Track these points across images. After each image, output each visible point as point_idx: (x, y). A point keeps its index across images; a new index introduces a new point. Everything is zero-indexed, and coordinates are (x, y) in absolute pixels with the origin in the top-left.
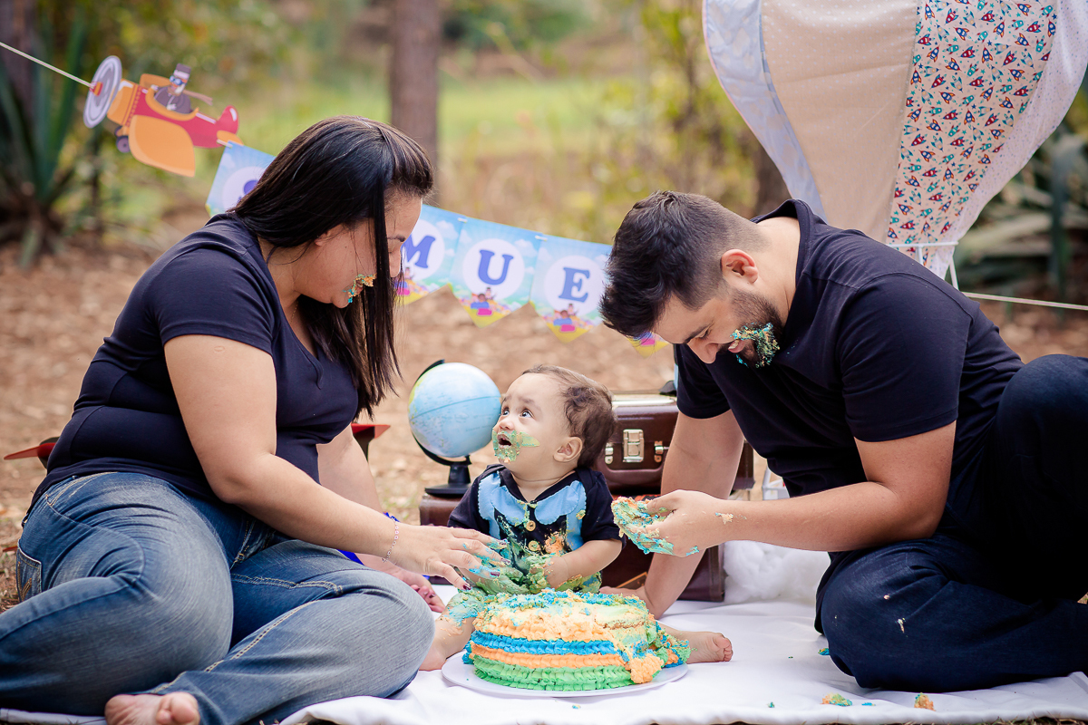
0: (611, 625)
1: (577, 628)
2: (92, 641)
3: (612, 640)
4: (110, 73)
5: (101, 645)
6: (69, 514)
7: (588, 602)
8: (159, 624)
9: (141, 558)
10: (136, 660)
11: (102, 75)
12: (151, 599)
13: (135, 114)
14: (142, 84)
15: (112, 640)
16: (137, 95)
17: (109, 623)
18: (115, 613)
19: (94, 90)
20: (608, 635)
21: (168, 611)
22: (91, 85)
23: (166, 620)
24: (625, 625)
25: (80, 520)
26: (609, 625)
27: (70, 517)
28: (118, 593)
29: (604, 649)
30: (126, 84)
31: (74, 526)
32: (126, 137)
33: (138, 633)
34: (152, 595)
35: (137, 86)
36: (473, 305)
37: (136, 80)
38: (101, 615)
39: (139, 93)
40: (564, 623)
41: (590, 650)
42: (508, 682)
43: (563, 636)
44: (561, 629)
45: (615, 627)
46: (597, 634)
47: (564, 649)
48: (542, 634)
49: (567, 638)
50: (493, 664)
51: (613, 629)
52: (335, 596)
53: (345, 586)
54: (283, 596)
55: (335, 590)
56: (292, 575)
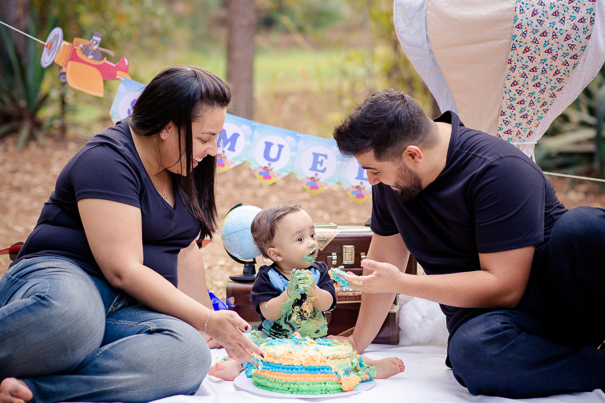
0: (331, 357)
1: (311, 359)
2: (22, 332)
3: (331, 366)
4: (56, 37)
7: (318, 344)
9: (48, 285)
11: (52, 38)
13: (70, 60)
14: (74, 43)
16: (71, 50)
17: (31, 321)
18: (33, 315)
19: (47, 47)
20: (329, 363)
21: (63, 311)
22: (46, 44)
23: (63, 315)
24: (339, 357)
26: (330, 357)
27: (16, 277)
28: (34, 304)
29: (326, 371)
30: (65, 43)
31: (17, 281)
32: (65, 73)
34: (54, 302)
35: (71, 44)
36: (261, 173)
38: (26, 317)
39: (73, 49)
40: (304, 356)
41: (318, 371)
42: (271, 389)
43: (303, 363)
44: (302, 359)
45: (333, 358)
46: (322, 362)
47: (303, 370)
48: (291, 362)
49: (305, 364)
50: (263, 379)
51: (332, 359)
52: (150, 332)
53: (158, 328)
54: (131, 330)
55: (152, 328)
56: (138, 319)
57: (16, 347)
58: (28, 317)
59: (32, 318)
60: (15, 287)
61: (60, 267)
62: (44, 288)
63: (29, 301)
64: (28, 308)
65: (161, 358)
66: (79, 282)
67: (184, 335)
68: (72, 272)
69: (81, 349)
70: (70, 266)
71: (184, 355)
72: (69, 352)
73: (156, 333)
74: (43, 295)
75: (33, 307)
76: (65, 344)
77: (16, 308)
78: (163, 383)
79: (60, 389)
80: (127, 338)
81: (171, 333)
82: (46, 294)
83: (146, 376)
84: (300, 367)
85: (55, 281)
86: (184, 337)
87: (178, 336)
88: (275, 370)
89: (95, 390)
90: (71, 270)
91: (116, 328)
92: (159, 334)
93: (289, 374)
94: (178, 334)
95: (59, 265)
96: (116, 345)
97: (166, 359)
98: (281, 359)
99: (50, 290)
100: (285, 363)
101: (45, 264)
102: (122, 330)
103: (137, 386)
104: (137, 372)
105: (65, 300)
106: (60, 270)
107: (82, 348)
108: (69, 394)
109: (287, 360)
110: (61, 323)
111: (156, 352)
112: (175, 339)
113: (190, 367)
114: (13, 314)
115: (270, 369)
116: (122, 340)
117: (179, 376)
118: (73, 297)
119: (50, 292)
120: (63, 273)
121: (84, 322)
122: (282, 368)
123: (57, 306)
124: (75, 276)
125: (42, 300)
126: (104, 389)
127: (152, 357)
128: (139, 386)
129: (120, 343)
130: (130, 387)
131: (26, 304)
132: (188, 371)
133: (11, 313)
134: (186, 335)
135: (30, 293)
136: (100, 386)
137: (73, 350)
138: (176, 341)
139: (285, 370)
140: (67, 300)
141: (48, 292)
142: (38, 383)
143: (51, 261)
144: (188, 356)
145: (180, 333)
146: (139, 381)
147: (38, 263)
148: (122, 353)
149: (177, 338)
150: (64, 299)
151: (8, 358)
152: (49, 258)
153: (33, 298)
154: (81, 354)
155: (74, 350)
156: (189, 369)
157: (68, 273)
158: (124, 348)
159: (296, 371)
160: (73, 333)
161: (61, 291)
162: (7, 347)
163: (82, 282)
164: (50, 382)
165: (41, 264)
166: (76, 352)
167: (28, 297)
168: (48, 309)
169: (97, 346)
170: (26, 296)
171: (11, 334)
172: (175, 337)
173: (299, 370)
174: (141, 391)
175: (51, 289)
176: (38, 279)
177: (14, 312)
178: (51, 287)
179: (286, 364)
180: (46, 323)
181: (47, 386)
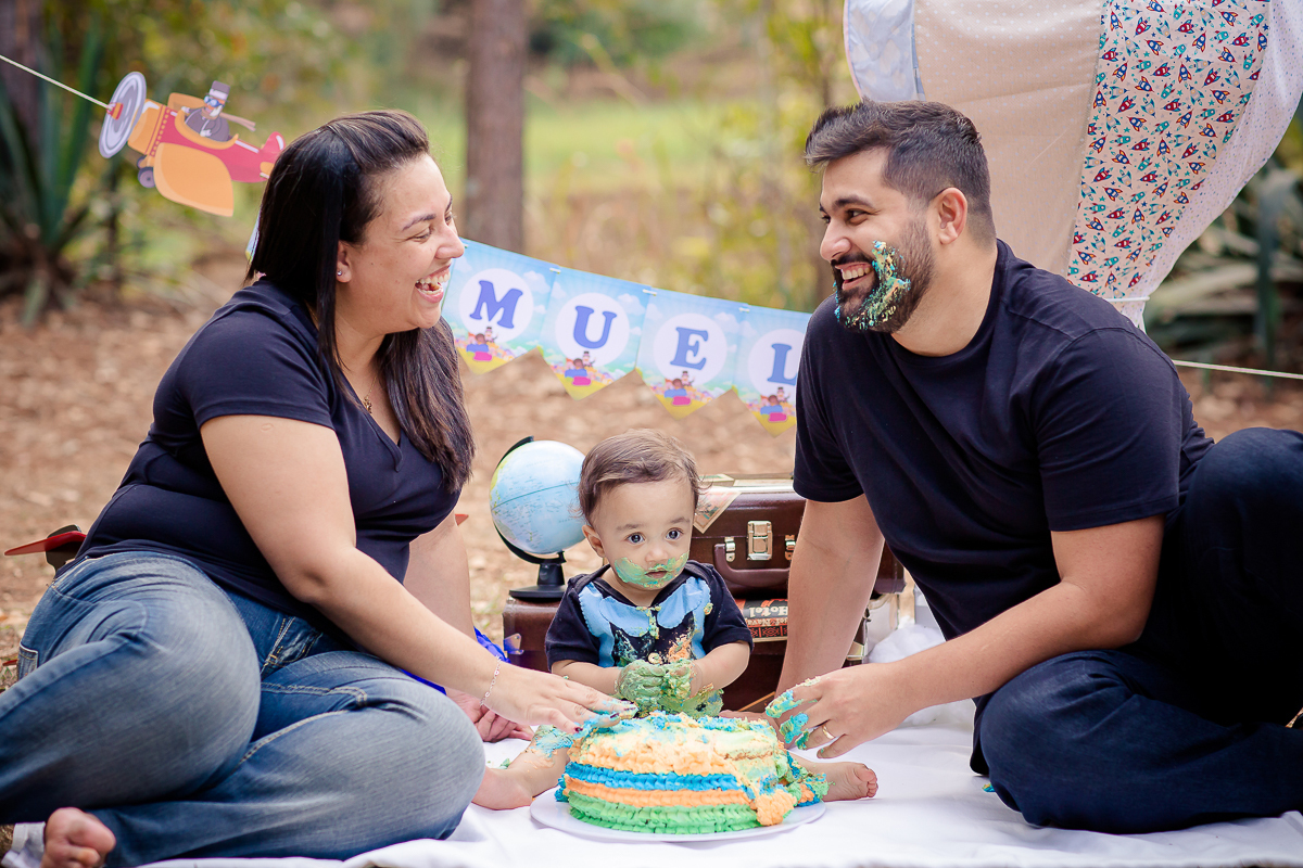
0: (734, 756)
1: (693, 759)
2: (93, 711)
3: (734, 773)
4: (132, 92)
5: (104, 713)
6: (70, 593)
7: (706, 728)
8: (170, 679)
9: (144, 613)
10: (146, 726)
11: (123, 95)
12: (157, 651)
13: (161, 141)
14: (170, 105)
15: (116, 705)
16: (164, 119)
17: (111, 686)
18: (115, 674)
19: (112, 113)
20: (730, 767)
21: (178, 663)
22: (110, 107)
23: (177, 673)
24: (750, 755)
25: (81, 598)
26: (731, 755)
27: (73, 596)
28: (117, 651)
29: (725, 784)
30: (151, 105)
31: (75, 605)
32: (151, 169)
33: (146, 692)
34: (158, 647)
35: (164, 107)
37: (164, 101)
38: (101, 679)
39: (167, 116)
40: (678, 753)
41: (708, 785)
42: (611, 824)
43: (676, 768)
44: (673, 759)
45: (739, 758)
46: (716, 767)
47: (677, 784)
48: (650, 766)
49: (681, 771)
50: (592, 802)
51: (736, 760)
52: (356, 707)
53: (372, 697)
54: (314, 705)
55: (359, 698)
56: (329, 682)
57: (80, 741)
58: (104, 678)
59: (113, 681)
60: (71, 617)
61: (164, 574)
62: (135, 619)
63: (105, 645)
64: (104, 661)
65: (380, 758)
66: (206, 604)
67: (426, 710)
68: (190, 583)
69: (214, 745)
70: (184, 572)
71: (429, 751)
72: (191, 750)
73: (369, 709)
74: (134, 632)
75: (113, 658)
76: (182, 732)
77: (78, 662)
78: (387, 812)
79: (173, 830)
80: (307, 720)
81: (400, 707)
82: (141, 630)
83: (351, 797)
84: (671, 777)
85: (158, 603)
86: (427, 715)
87: (415, 713)
88: (616, 785)
89: (246, 830)
90: (188, 579)
91: (283, 702)
92: (375, 710)
93: (648, 793)
94: (414, 709)
95: (163, 570)
96: (286, 735)
97: (391, 760)
98: (629, 761)
99: (147, 622)
100: (639, 769)
101: (132, 567)
102: (296, 705)
103: (332, 819)
104: (331, 789)
105: (181, 642)
106: (165, 580)
107: (218, 741)
108: (192, 839)
109: (642, 762)
110: (174, 688)
111: (369, 746)
112: (409, 718)
113: (443, 776)
114: (72, 673)
115: (608, 783)
116: (298, 724)
117: (419, 797)
118: (197, 634)
119: (149, 626)
120: (173, 587)
121: (222, 687)
122: (631, 780)
123: (164, 655)
124: (196, 591)
125: (133, 643)
126: (264, 827)
127: (361, 757)
128: (336, 818)
129: (294, 731)
130: (318, 821)
131: (98, 652)
132: (438, 785)
133: (68, 671)
134: (431, 710)
135: (105, 631)
136: (256, 822)
137: (199, 745)
138: (410, 722)
139: (639, 784)
140: (185, 642)
141: (145, 627)
142: (125, 817)
143: (144, 561)
144: (437, 752)
145: (418, 706)
146: (336, 808)
147: (118, 566)
148: (299, 750)
149: (413, 717)
150: (179, 639)
151: (66, 765)
152: (139, 556)
153: (113, 640)
154: (215, 754)
155: (202, 746)
156: (439, 781)
157: (181, 587)
158: (302, 740)
159: (662, 786)
160: (199, 710)
161: (172, 622)
162: (61, 742)
163: (213, 605)
164: (153, 816)
165: (123, 568)
166: (204, 750)
167: (102, 639)
168: (146, 662)
169: (246, 738)
170: (98, 636)
171: (70, 714)
172: (409, 715)
173: (667, 783)
174: (341, 828)
175: (151, 620)
176: (119, 601)
177: (74, 668)
178: (149, 617)
179: (641, 772)
180: (142, 691)
181: (145, 824)
